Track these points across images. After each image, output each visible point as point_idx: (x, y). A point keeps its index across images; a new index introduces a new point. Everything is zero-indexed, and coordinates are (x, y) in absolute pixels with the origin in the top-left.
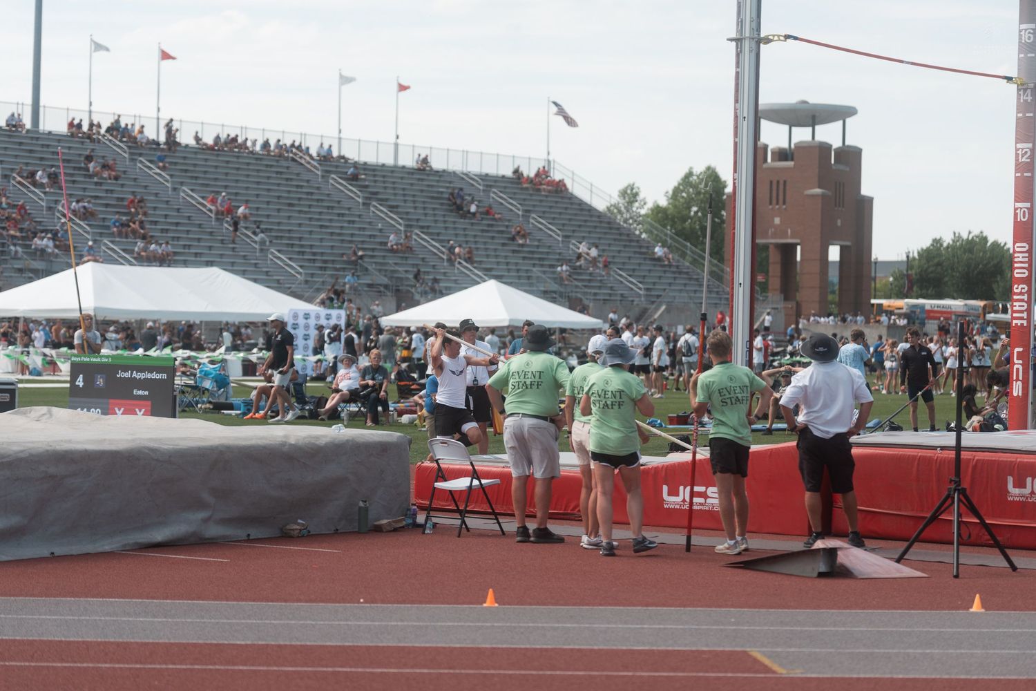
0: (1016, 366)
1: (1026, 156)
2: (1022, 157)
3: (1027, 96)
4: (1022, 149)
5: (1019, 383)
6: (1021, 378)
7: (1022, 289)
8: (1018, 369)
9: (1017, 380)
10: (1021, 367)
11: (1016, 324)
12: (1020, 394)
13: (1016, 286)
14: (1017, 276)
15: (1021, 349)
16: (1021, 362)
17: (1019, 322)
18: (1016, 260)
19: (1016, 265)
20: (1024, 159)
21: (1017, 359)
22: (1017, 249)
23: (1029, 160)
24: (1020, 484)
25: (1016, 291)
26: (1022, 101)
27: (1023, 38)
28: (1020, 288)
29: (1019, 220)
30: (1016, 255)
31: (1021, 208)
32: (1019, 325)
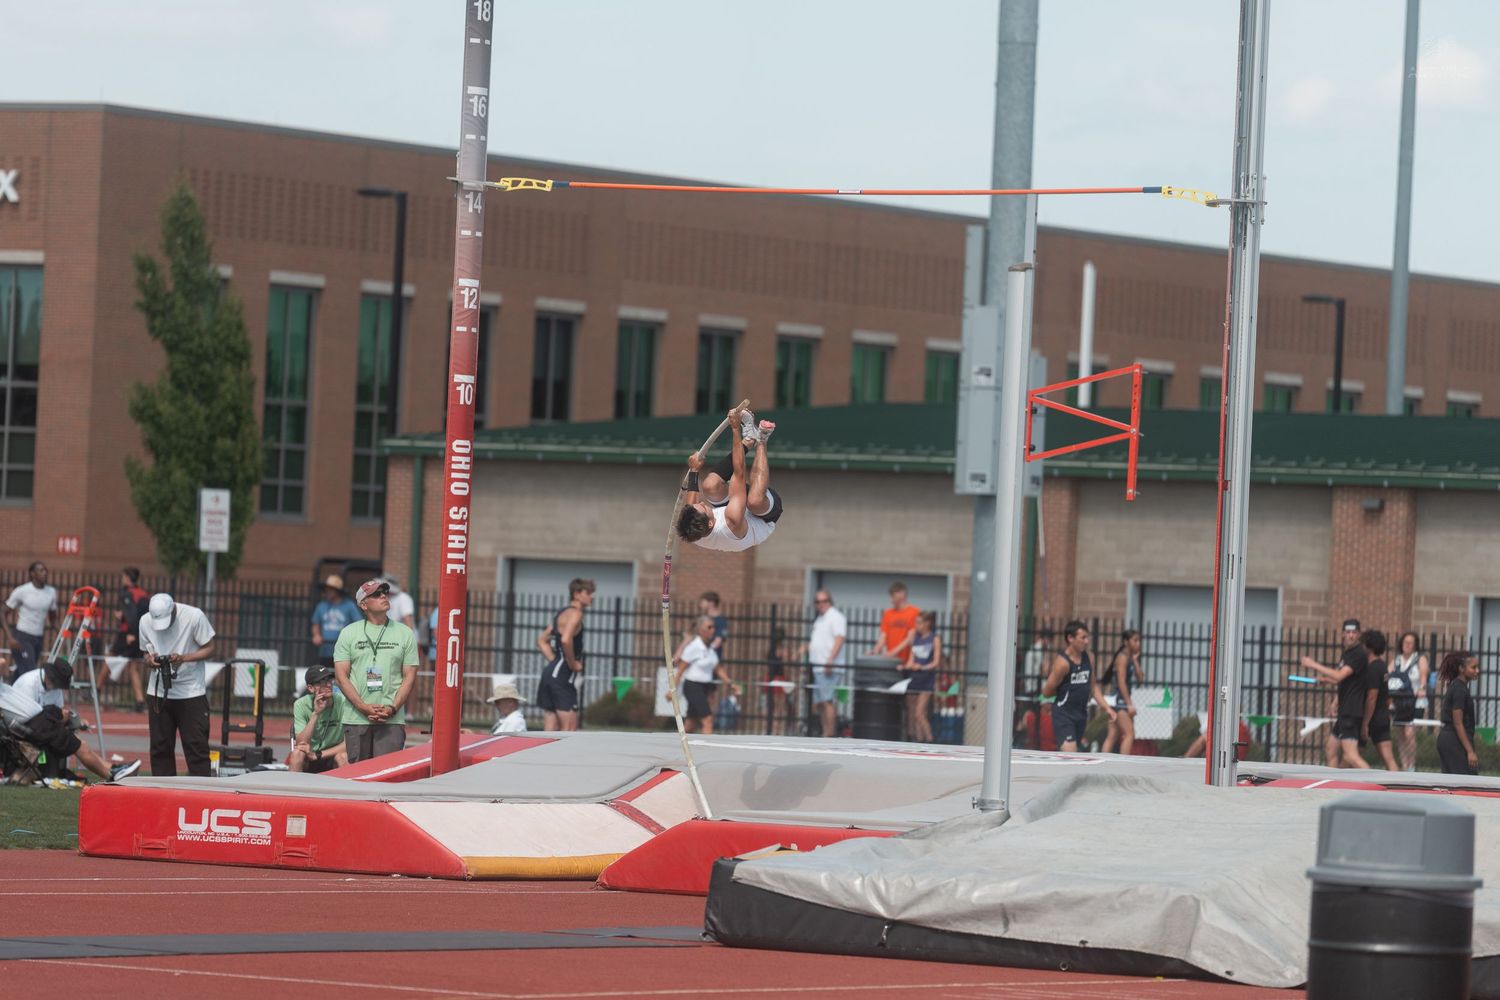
0: (452, 639)
1: (474, 301)
2: (470, 301)
3: (478, 204)
4: (470, 288)
5: (456, 665)
6: (457, 658)
7: (457, 513)
8: (454, 644)
9: (453, 660)
10: (456, 639)
11: (454, 571)
12: (456, 685)
13: (454, 509)
14: (455, 492)
15: (458, 612)
16: (457, 632)
17: (457, 567)
18: (454, 466)
19: (454, 475)
20: (472, 306)
21: (454, 627)
23: (475, 307)
25: (454, 517)
26: (471, 210)
27: (475, 109)
28: (461, 513)
29: (462, 402)
30: (454, 459)
31: (466, 384)
32: (458, 572)
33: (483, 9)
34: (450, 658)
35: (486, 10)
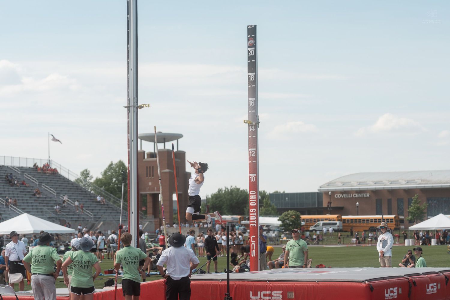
0: (252, 244)
1: (253, 154)
2: (252, 154)
3: (253, 128)
4: (252, 151)
5: (254, 251)
6: (254, 249)
7: (254, 210)
8: (253, 245)
9: (253, 249)
11: (252, 226)
12: (255, 256)
13: (251, 209)
14: (251, 205)
15: (254, 236)
16: (254, 242)
17: (253, 225)
18: (251, 198)
19: (251, 200)
21: (253, 241)
22: (251, 194)
23: (254, 156)
24: (255, 294)
25: (251, 211)
26: (251, 131)
27: (250, 104)
28: (253, 210)
29: (251, 181)
30: (251, 196)
31: (252, 176)
32: (253, 226)
33: (251, 78)
34: (252, 249)
35: (252, 78)
